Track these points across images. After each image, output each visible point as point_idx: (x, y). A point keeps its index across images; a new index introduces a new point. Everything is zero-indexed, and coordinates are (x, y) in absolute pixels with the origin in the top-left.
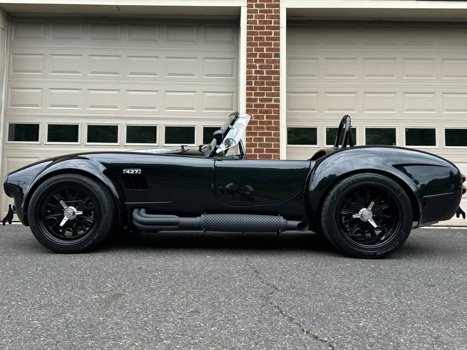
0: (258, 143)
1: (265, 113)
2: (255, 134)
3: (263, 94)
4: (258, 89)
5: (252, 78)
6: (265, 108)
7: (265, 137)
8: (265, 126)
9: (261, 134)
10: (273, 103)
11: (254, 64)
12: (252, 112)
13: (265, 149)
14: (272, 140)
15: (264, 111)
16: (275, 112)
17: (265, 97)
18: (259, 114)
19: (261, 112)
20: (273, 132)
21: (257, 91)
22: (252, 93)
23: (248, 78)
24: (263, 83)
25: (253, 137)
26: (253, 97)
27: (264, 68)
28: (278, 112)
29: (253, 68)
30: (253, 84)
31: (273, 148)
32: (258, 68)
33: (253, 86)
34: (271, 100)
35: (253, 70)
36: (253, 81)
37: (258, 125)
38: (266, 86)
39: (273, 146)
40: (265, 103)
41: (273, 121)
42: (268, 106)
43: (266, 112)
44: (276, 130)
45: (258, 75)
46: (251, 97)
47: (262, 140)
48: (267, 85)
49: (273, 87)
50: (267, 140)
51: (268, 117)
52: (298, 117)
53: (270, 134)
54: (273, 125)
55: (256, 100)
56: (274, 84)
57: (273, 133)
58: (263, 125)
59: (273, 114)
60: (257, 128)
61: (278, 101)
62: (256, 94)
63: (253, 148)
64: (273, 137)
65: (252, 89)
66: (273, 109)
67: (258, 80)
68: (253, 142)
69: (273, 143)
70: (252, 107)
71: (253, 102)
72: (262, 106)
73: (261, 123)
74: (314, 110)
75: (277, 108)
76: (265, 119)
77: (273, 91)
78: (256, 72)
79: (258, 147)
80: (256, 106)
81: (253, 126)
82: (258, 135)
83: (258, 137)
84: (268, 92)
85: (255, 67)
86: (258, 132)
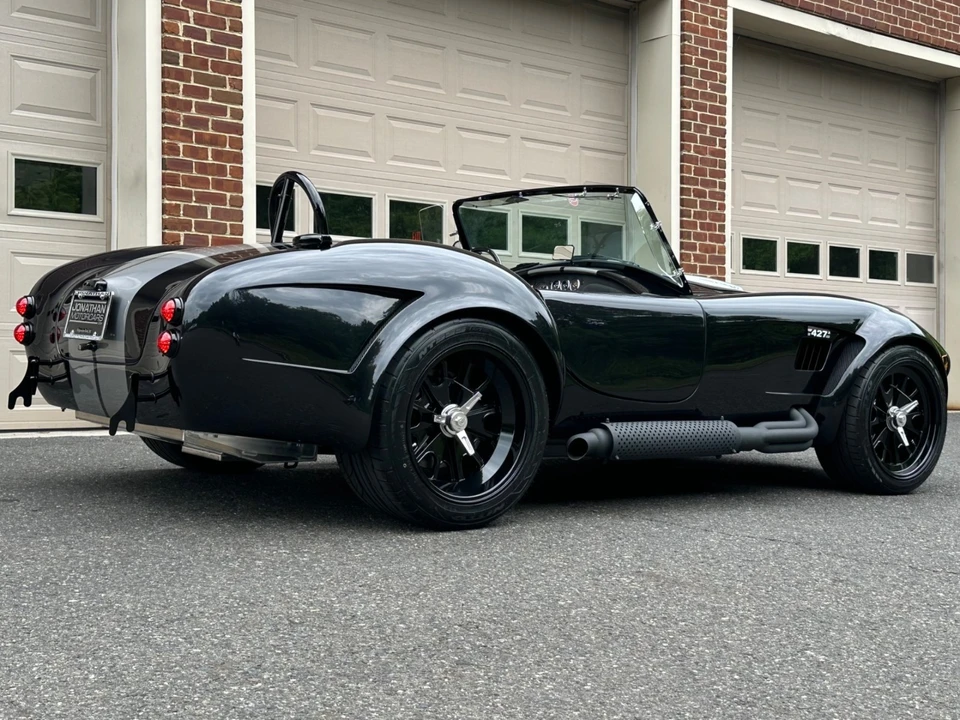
0: (193, 220)
1: (211, 144)
2: (187, 196)
3: (204, 93)
4: (192, 78)
5: (177, 45)
6: (211, 132)
7: (212, 206)
8: (210, 178)
9: (202, 198)
10: (228, 119)
11: (182, 8)
13: (210, 236)
14: (227, 215)
15: (207, 138)
16: (233, 143)
17: (210, 101)
18: (194, 145)
19: (200, 139)
20: (228, 195)
21: (189, 81)
22: (177, 86)
23: (165, 43)
24: (204, 64)
25: (182, 204)
26: (181, 97)
27: (207, 23)
28: (238, 144)
29: (181, 19)
30: (181, 62)
32: (192, 20)
33: (181, 66)
34: (223, 111)
35: (181, 25)
36: (181, 55)
37: (195, 174)
38: (210, 72)
39: (228, 231)
40: (211, 118)
41: (228, 165)
42: (217, 126)
43: (214, 141)
44: (235, 191)
45: (193, 41)
46: (175, 96)
47: (202, 212)
48: (214, 71)
49: (227, 77)
50: (215, 214)
51: (216, 155)
53: (222, 199)
54: (229, 177)
55: (187, 106)
56: (229, 69)
57: (228, 198)
58: (206, 173)
59: (227, 148)
60: (192, 181)
61: (239, 115)
62: (188, 91)
63: (182, 233)
64: (228, 207)
65: (181, 75)
66: (227, 135)
67: (193, 55)
68: (182, 217)
69: (228, 223)
70: (178, 124)
71: (182, 111)
72: (203, 123)
73: (202, 168)
75: (237, 133)
76: (210, 158)
77: (228, 89)
78: (188, 32)
79: (193, 232)
80: (189, 121)
81: (181, 174)
82: (194, 199)
83: (193, 204)
84: (216, 89)
85: (185, 17)
86: (193, 190)
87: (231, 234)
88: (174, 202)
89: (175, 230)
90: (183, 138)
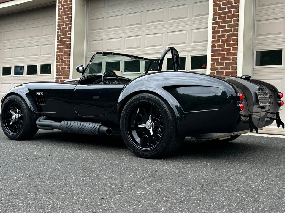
0: (219, 67)
1: (226, 42)
2: (217, 60)
3: (224, 27)
4: (221, 23)
5: (217, 14)
6: (226, 38)
7: (225, 61)
8: (225, 53)
9: (222, 59)
10: (232, 33)
11: (219, 2)
12: (215, 42)
13: (224, 71)
14: (230, 64)
15: (225, 40)
16: (234, 40)
17: (226, 28)
18: (221, 43)
19: (222, 41)
20: (231, 57)
21: (220, 24)
22: (216, 27)
23: (214, 15)
24: (225, 18)
25: (216, 62)
26: (217, 30)
27: (226, 4)
28: (237, 40)
29: (218, 6)
30: (217, 19)
31: (231, 70)
32: (221, 5)
34: (230, 31)
35: (218, 8)
36: (217, 17)
37: (220, 52)
39: (231, 69)
40: (226, 34)
41: (231, 47)
42: (228, 36)
43: (227, 41)
44: (233, 56)
45: (221, 11)
46: (215, 30)
47: (222, 64)
48: (228, 19)
49: (232, 19)
50: (226, 64)
51: (228, 45)
52: (265, 41)
53: (229, 59)
54: (232, 51)
55: (219, 32)
56: (233, 16)
57: (231, 58)
59: (232, 42)
60: (219, 55)
61: (237, 30)
62: (219, 27)
63: (215, 71)
64: (231, 61)
65: (217, 23)
66: (232, 38)
67: (221, 15)
68: (216, 66)
69: (231, 66)
70: (216, 38)
71: (217, 34)
72: (224, 36)
73: (223, 50)
74: (280, 33)
75: (235, 36)
76: (225, 47)
77: (233, 23)
78: (220, 9)
79: (219, 70)
80: (219, 37)
81: (216, 53)
82: (220, 60)
83: (219, 62)
84: (228, 24)
85: (219, 5)
86: (219, 57)
87: (232, 69)
88: (213, 62)
89: (213, 70)
90: (217, 42)
